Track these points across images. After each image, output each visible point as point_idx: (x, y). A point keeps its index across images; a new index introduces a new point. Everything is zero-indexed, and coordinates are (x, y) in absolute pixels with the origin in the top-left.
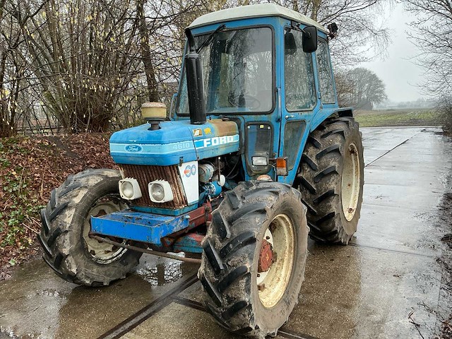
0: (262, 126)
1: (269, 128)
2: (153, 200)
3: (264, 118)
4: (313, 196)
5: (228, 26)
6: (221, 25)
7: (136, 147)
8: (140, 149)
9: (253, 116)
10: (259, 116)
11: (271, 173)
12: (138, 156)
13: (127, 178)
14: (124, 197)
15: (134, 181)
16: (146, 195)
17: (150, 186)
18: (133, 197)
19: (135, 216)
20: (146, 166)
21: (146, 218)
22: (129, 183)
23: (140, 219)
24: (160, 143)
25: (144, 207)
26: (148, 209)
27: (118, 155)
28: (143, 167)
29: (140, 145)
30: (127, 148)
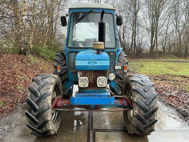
0: (112, 54)
1: (114, 54)
2: (98, 86)
3: (113, 50)
4: (121, 80)
5: (94, 11)
6: (92, 10)
7: (94, 62)
8: (96, 63)
9: (109, 49)
10: (111, 49)
11: (114, 72)
12: (95, 66)
13: (82, 77)
14: (81, 86)
15: (87, 78)
16: (91, 84)
17: (98, 80)
18: (87, 86)
19: (91, 94)
20: (97, 71)
21: (98, 94)
22: (85, 79)
23: (95, 95)
24: (108, 60)
25: (89, 90)
26: (91, 91)
27: (82, 66)
28: (95, 71)
29: (97, 61)
30: (88, 63)
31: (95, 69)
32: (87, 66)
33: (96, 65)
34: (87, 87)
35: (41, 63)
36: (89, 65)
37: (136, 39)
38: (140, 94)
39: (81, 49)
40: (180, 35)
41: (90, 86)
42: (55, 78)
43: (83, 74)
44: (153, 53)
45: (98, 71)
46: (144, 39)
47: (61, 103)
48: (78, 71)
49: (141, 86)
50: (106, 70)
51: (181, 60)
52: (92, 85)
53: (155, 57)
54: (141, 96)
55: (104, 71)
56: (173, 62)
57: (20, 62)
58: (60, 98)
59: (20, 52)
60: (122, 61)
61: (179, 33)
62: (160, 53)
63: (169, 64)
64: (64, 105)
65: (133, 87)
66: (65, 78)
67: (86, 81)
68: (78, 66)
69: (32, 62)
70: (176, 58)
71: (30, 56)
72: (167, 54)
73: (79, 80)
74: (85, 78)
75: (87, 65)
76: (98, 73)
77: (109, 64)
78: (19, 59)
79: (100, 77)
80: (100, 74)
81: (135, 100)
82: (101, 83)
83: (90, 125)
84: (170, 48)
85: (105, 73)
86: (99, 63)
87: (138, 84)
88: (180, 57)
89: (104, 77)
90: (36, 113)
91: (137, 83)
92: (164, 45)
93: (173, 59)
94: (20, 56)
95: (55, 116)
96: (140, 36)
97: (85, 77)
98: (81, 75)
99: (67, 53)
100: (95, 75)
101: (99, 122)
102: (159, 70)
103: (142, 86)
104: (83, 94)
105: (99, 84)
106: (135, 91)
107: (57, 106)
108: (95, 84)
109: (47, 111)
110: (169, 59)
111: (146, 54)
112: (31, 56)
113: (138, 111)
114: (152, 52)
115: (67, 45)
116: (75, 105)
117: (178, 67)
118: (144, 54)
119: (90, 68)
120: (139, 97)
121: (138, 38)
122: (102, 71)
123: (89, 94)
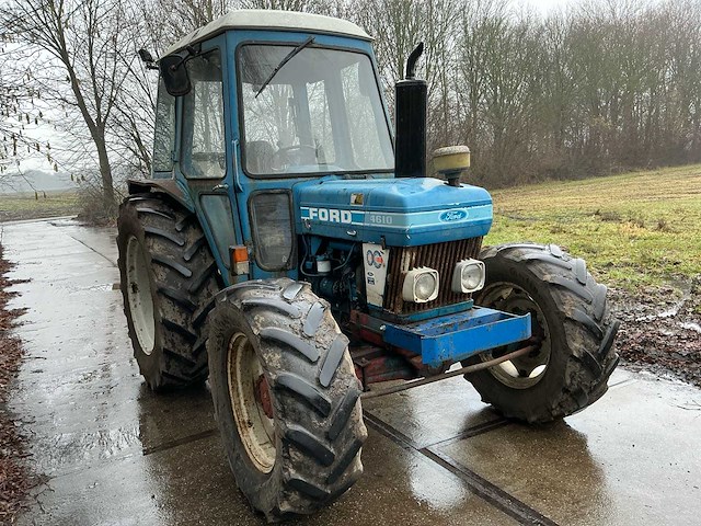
2: (464, 291)
5: (318, 40)
7: (459, 212)
8: (464, 215)
12: (461, 227)
13: (414, 269)
14: (419, 301)
18: (434, 296)
22: (429, 273)
26: (435, 312)
27: (428, 231)
29: (465, 209)
30: (443, 217)
31: (459, 234)
32: (440, 229)
33: (464, 220)
36: (444, 226)
39: (300, 179)
49: (564, 272)
54: (580, 300)
67: (432, 282)
68: (416, 233)
75: (441, 226)
80: (465, 252)
81: (569, 315)
86: (471, 216)
87: (555, 267)
90: (326, 424)
97: (424, 267)
98: (412, 262)
99: (246, 198)
105: (466, 285)
106: (559, 289)
113: (583, 343)
115: (243, 168)
120: (576, 302)
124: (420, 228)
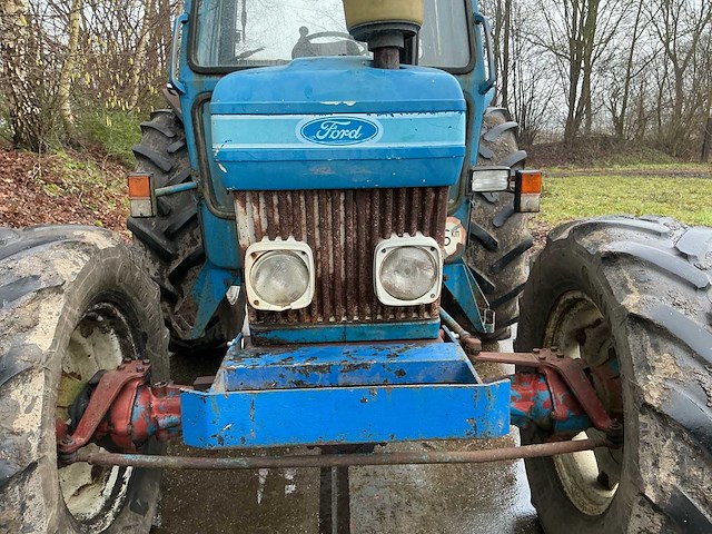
2: (386, 299)
7: (354, 124)
8: (369, 131)
11: (458, 213)
12: (360, 159)
13: (265, 239)
14: (264, 306)
15: (304, 246)
16: (333, 290)
17: (379, 258)
18: (302, 302)
19: (335, 361)
20: (370, 192)
21: (383, 360)
22: (289, 252)
23: (365, 366)
24: (455, 108)
25: (318, 328)
26: (334, 332)
27: (265, 159)
28: (357, 194)
29: (373, 118)
30: (310, 131)
31: (361, 177)
32: (302, 159)
33: (368, 144)
34: (309, 309)
35: (109, 185)
36: (312, 151)
37: (510, 88)
38: (689, 350)
40: (679, 73)
41: (327, 304)
42: (88, 248)
43: (277, 218)
44: (575, 145)
45: (383, 191)
46: (540, 84)
47: (140, 408)
48: (239, 194)
49: (683, 294)
50: (437, 189)
51: (690, 167)
52: (338, 294)
53: (586, 160)
54: (698, 368)
55: (423, 190)
56: (662, 175)
57: (9, 181)
58: (134, 379)
59: (17, 139)
60: (496, 152)
61: (675, 62)
62: (604, 141)
63: (649, 185)
64: (163, 421)
65: (632, 302)
66: (193, 249)
67: (298, 270)
68: (232, 160)
69: (66, 181)
70: (667, 163)
71: (63, 154)
72: (632, 145)
73: (249, 261)
74: (291, 243)
75: (303, 151)
76: (383, 212)
77: (462, 143)
78: (9, 170)
79: (394, 241)
80: (396, 214)
81: (653, 398)
82: (400, 281)
83: (334, 518)
84: (642, 121)
85: (430, 205)
86: (391, 136)
87: (663, 279)
88: (683, 156)
89: (421, 239)
91: (650, 274)
92: (619, 111)
93: (656, 166)
94: (17, 157)
95: (120, 480)
96: (526, 77)
97: (291, 239)
98: (257, 226)
99: (188, 103)
100: (358, 223)
101: (387, 500)
102: (618, 206)
103: (691, 293)
104: (274, 358)
105: (390, 289)
106: (650, 331)
107: (116, 433)
108: (363, 288)
109: (14, 492)
110: (643, 167)
111: (549, 147)
112: (65, 156)
113: (676, 474)
114: (574, 137)
115: (189, 58)
116: (217, 446)
117: (693, 196)
118: (539, 146)
119: (323, 174)
120: (684, 369)
121: (517, 84)
122: (410, 190)
123: (324, 355)
124: (246, 152)
